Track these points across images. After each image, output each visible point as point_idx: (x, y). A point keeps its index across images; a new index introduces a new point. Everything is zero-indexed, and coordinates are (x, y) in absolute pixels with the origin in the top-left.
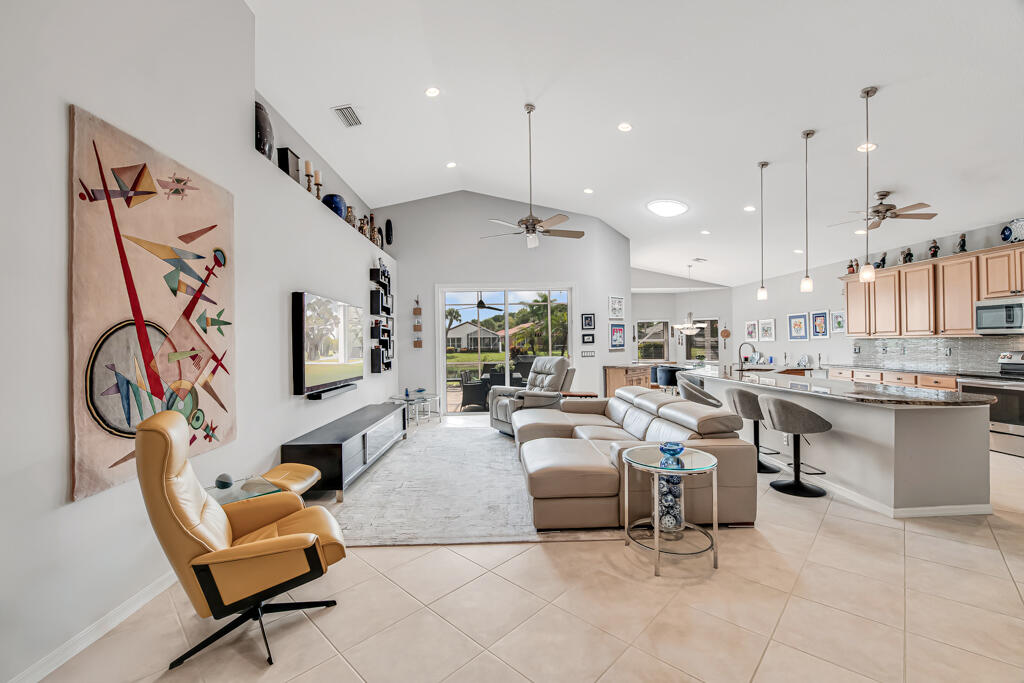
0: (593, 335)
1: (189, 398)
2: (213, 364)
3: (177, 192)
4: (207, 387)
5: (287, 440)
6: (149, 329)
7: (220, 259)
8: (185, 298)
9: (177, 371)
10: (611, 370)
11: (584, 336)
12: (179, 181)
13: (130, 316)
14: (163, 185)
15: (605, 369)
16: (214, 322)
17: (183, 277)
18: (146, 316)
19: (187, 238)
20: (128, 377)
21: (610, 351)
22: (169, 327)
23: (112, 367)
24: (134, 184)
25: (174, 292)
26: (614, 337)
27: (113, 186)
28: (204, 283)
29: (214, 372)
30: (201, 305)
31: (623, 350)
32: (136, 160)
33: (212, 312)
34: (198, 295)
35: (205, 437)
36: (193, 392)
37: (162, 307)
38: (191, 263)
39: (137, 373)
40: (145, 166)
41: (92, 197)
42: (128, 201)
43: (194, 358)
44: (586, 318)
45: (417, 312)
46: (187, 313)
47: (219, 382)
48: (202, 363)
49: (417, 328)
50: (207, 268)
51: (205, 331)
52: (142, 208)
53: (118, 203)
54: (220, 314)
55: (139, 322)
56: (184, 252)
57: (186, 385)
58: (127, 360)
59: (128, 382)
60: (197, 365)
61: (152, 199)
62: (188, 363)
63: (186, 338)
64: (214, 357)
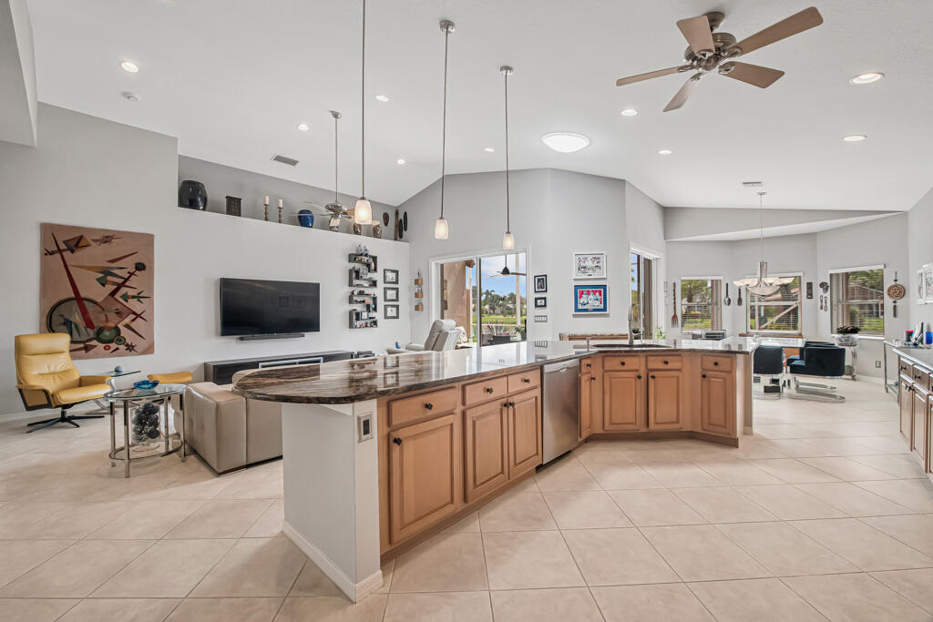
0: (545, 299)
1: (113, 331)
2: (133, 316)
3: (106, 242)
4: (127, 326)
6: (85, 302)
7: (140, 268)
8: (110, 288)
9: (105, 319)
11: (536, 299)
12: (107, 237)
13: (73, 296)
14: (95, 241)
16: (133, 297)
17: (110, 278)
18: (83, 294)
19: (113, 261)
20: (71, 320)
22: (99, 300)
23: (62, 315)
24: (76, 244)
25: (104, 286)
26: (582, 300)
27: (63, 246)
28: (126, 280)
29: (134, 320)
30: (123, 290)
32: (77, 234)
33: (131, 292)
34: (119, 287)
35: (127, 349)
36: (117, 328)
37: (93, 290)
38: (117, 272)
39: (77, 318)
40: (83, 236)
41: (52, 253)
42: (72, 252)
43: (117, 313)
44: (539, 280)
46: (113, 294)
47: (138, 324)
48: (124, 316)
50: (129, 273)
51: (127, 301)
52: (82, 253)
53: (67, 254)
54: (139, 294)
55: (78, 298)
56: (112, 268)
57: (111, 325)
58: (71, 313)
59: (71, 322)
60: (121, 317)
61: (88, 248)
62: (112, 316)
63: (112, 305)
64: (134, 313)
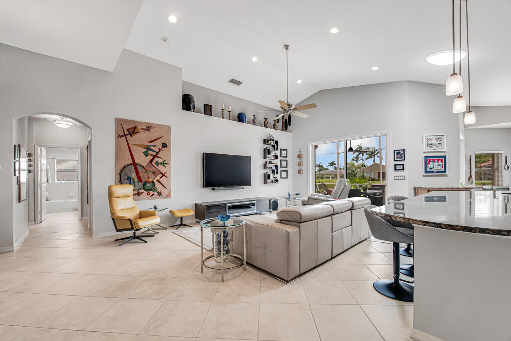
1: (151, 184)
2: (161, 175)
3: (148, 130)
4: (158, 181)
6: (137, 166)
7: (164, 146)
8: (150, 158)
9: (147, 176)
12: (148, 127)
13: (132, 162)
14: (142, 129)
16: (161, 163)
17: (150, 152)
18: (137, 161)
19: (151, 142)
22: (144, 165)
23: (126, 174)
24: (133, 131)
25: (146, 156)
27: (127, 133)
28: (158, 153)
29: (161, 177)
30: (156, 159)
32: (133, 126)
33: (160, 161)
34: (155, 157)
35: (158, 195)
36: (153, 182)
37: (142, 160)
38: (153, 148)
39: (134, 176)
40: (136, 126)
41: (121, 136)
42: (131, 136)
43: (153, 173)
45: (299, 156)
46: (151, 161)
47: (163, 180)
48: (157, 174)
49: (299, 164)
50: (159, 149)
51: (158, 166)
52: (135, 137)
53: (129, 137)
54: (164, 162)
55: (134, 164)
56: (151, 146)
57: (150, 180)
58: (130, 172)
59: (131, 178)
60: (155, 175)
61: (139, 134)
62: (151, 175)
63: (151, 168)
64: (161, 173)
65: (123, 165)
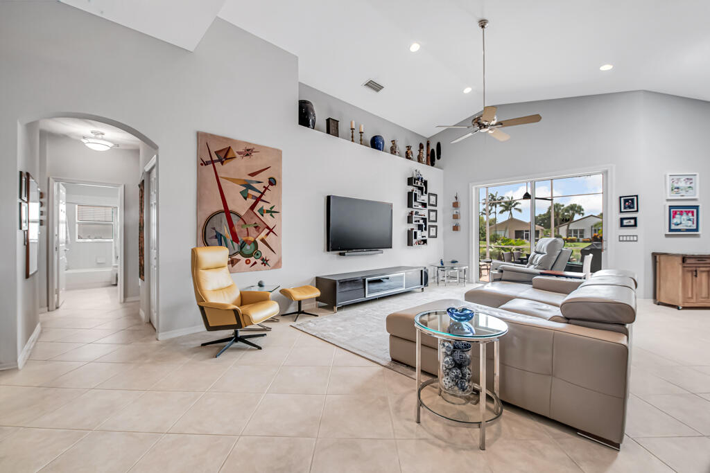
0: (635, 219)
1: (252, 245)
2: (267, 231)
3: (247, 155)
4: (263, 240)
5: (320, 275)
6: (231, 214)
7: (272, 182)
8: (251, 201)
9: (246, 232)
10: (663, 258)
11: (622, 219)
12: (248, 150)
13: (223, 208)
14: (240, 153)
15: (655, 255)
16: (268, 212)
17: (250, 192)
18: (230, 209)
19: (252, 175)
20: (221, 233)
21: (667, 236)
22: (242, 213)
23: (214, 229)
24: (225, 155)
25: (245, 198)
26: (675, 221)
27: (215, 158)
28: (263, 194)
29: (267, 234)
30: (260, 204)
31: (698, 236)
32: (226, 146)
33: (267, 207)
34: (258, 199)
35: (262, 264)
36: (255, 242)
37: (239, 205)
38: (255, 185)
39: (226, 231)
40: (230, 147)
41: (206, 164)
42: (222, 163)
43: (256, 227)
44: (626, 201)
45: (456, 205)
46: (252, 208)
47: (271, 239)
48: (260, 230)
49: (455, 217)
50: (264, 187)
51: (263, 215)
52: (229, 165)
53: (218, 165)
54: (272, 208)
55: (227, 211)
56: (252, 182)
57: (251, 239)
58: (221, 226)
59: (221, 235)
60: (258, 231)
61: (234, 160)
62: (252, 230)
63: (252, 218)
64: (268, 228)
65: (209, 213)
